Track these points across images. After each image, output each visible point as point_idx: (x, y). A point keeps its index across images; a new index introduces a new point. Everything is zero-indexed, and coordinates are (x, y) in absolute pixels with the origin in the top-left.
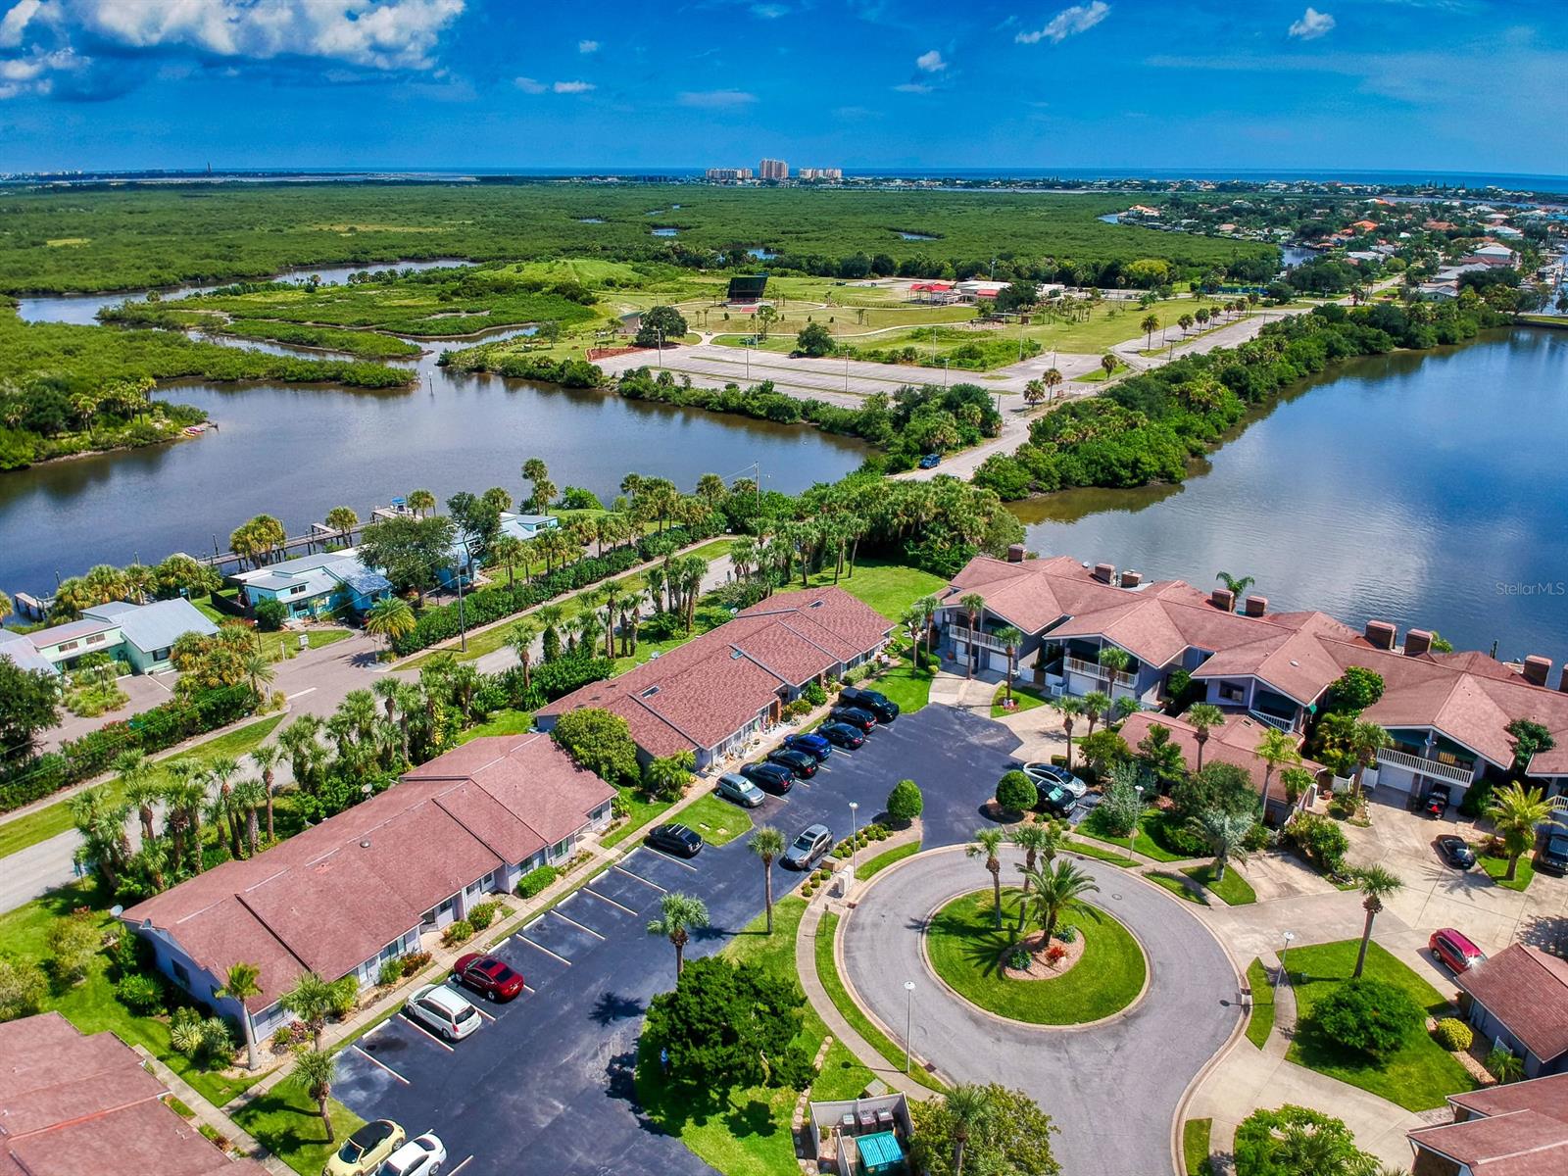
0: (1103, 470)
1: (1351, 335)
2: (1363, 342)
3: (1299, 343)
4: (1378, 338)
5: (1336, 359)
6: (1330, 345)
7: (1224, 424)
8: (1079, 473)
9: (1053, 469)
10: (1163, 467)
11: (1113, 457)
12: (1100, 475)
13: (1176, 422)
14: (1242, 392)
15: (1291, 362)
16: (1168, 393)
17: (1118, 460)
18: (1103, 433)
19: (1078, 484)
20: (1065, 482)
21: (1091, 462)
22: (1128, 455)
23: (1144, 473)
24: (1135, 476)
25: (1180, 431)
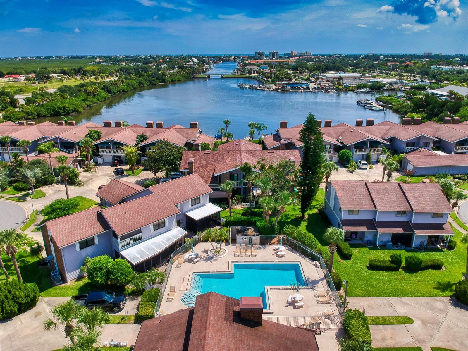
0: (53, 111)
1: (146, 80)
2: (150, 81)
3: (129, 81)
4: (154, 80)
5: (142, 85)
6: (140, 82)
7: (101, 99)
8: (44, 112)
9: (33, 112)
10: (75, 109)
11: (56, 107)
12: (52, 113)
13: (82, 98)
14: (109, 92)
15: (127, 86)
16: (80, 91)
17: (58, 107)
18: (52, 100)
19: (44, 116)
20: (39, 116)
21: (49, 109)
22: (61, 105)
23: (67, 110)
24: (65, 112)
25: (84, 100)
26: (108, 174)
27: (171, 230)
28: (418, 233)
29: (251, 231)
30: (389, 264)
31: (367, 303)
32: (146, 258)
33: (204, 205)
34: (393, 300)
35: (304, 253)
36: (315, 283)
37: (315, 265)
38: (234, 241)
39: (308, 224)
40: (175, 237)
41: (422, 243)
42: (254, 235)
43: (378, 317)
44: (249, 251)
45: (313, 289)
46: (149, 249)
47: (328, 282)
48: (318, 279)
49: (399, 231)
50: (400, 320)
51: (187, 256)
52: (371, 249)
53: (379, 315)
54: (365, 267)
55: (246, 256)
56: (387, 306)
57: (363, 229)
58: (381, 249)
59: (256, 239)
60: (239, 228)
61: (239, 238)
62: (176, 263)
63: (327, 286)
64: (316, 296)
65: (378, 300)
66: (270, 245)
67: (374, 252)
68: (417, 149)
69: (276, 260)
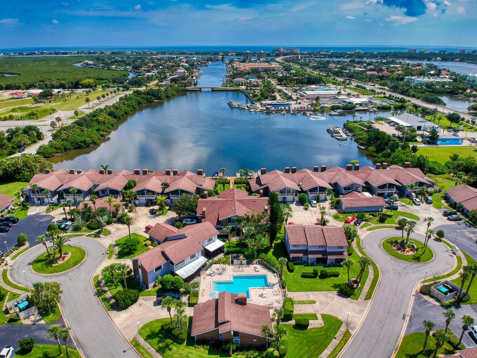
0: (76, 144)
1: (144, 98)
2: (147, 99)
3: (129, 102)
4: (151, 98)
5: (141, 105)
6: (138, 101)
7: (110, 126)
8: (69, 146)
9: (61, 146)
10: (93, 141)
11: (78, 140)
12: (75, 146)
13: (96, 128)
14: (115, 117)
15: (128, 107)
16: (92, 120)
17: (80, 141)
18: (74, 134)
19: (70, 149)
20: (65, 149)
21: (72, 143)
22: (82, 139)
23: (87, 143)
24: (85, 145)
25: (97, 130)
26: (146, 214)
27: (199, 258)
28: (329, 257)
29: (242, 257)
30: (312, 275)
31: (297, 294)
32: (189, 275)
33: (214, 241)
34: (309, 293)
35: (270, 269)
36: (274, 285)
37: (275, 276)
38: (232, 263)
39: (274, 250)
40: (201, 262)
41: (332, 262)
42: (243, 260)
44: (241, 269)
45: (272, 288)
46: (190, 270)
47: (279, 285)
48: (275, 283)
49: (320, 256)
50: (310, 302)
51: (208, 272)
52: (305, 266)
53: (301, 300)
54: (300, 276)
55: (239, 271)
56: (306, 296)
57: (301, 255)
58: (311, 266)
59: (245, 262)
60: (235, 255)
61: (235, 261)
62: (202, 277)
63: (279, 287)
64: (273, 292)
65: (302, 293)
66: (252, 265)
67: (307, 267)
68: (350, 192)
69: (255, 274)
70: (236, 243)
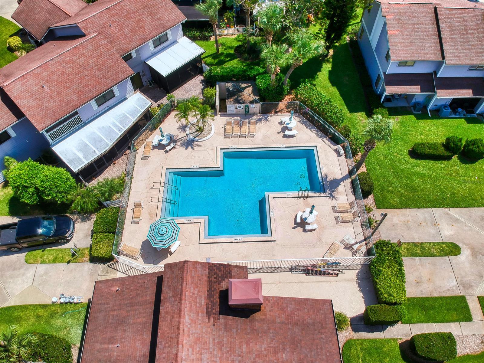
27: (126, 99)
29: (248, 93)
31: (402, 218)
32: (92, 158)
33: (175, 42)
34: (438, 212)
35: (324, 131)
36: (335, 183)
37: (337, 152)
38: (223, 109)
39: (333, 67)
42: (252, 102)
43: (415, 244)
44: (245, 128)
45: (331, 196)
46: (96, 141)
47: (353, 183)
48: (339, 177)
50: (444, 248)
51: (155, 138)
52: (418, 117)
53: (417, 241)
54: (406, 153)
55: (241, 136)
56: (429, 224)
58: (433, 118)
59: (256, 107)
60: (229, 85)
61: (231, 106)
63: (351, 191)
64: (333, 208)
65: (419, 214)
66: (276, 113)
67: (424, 124)
69: (282, 144)
70: (236, 44)
